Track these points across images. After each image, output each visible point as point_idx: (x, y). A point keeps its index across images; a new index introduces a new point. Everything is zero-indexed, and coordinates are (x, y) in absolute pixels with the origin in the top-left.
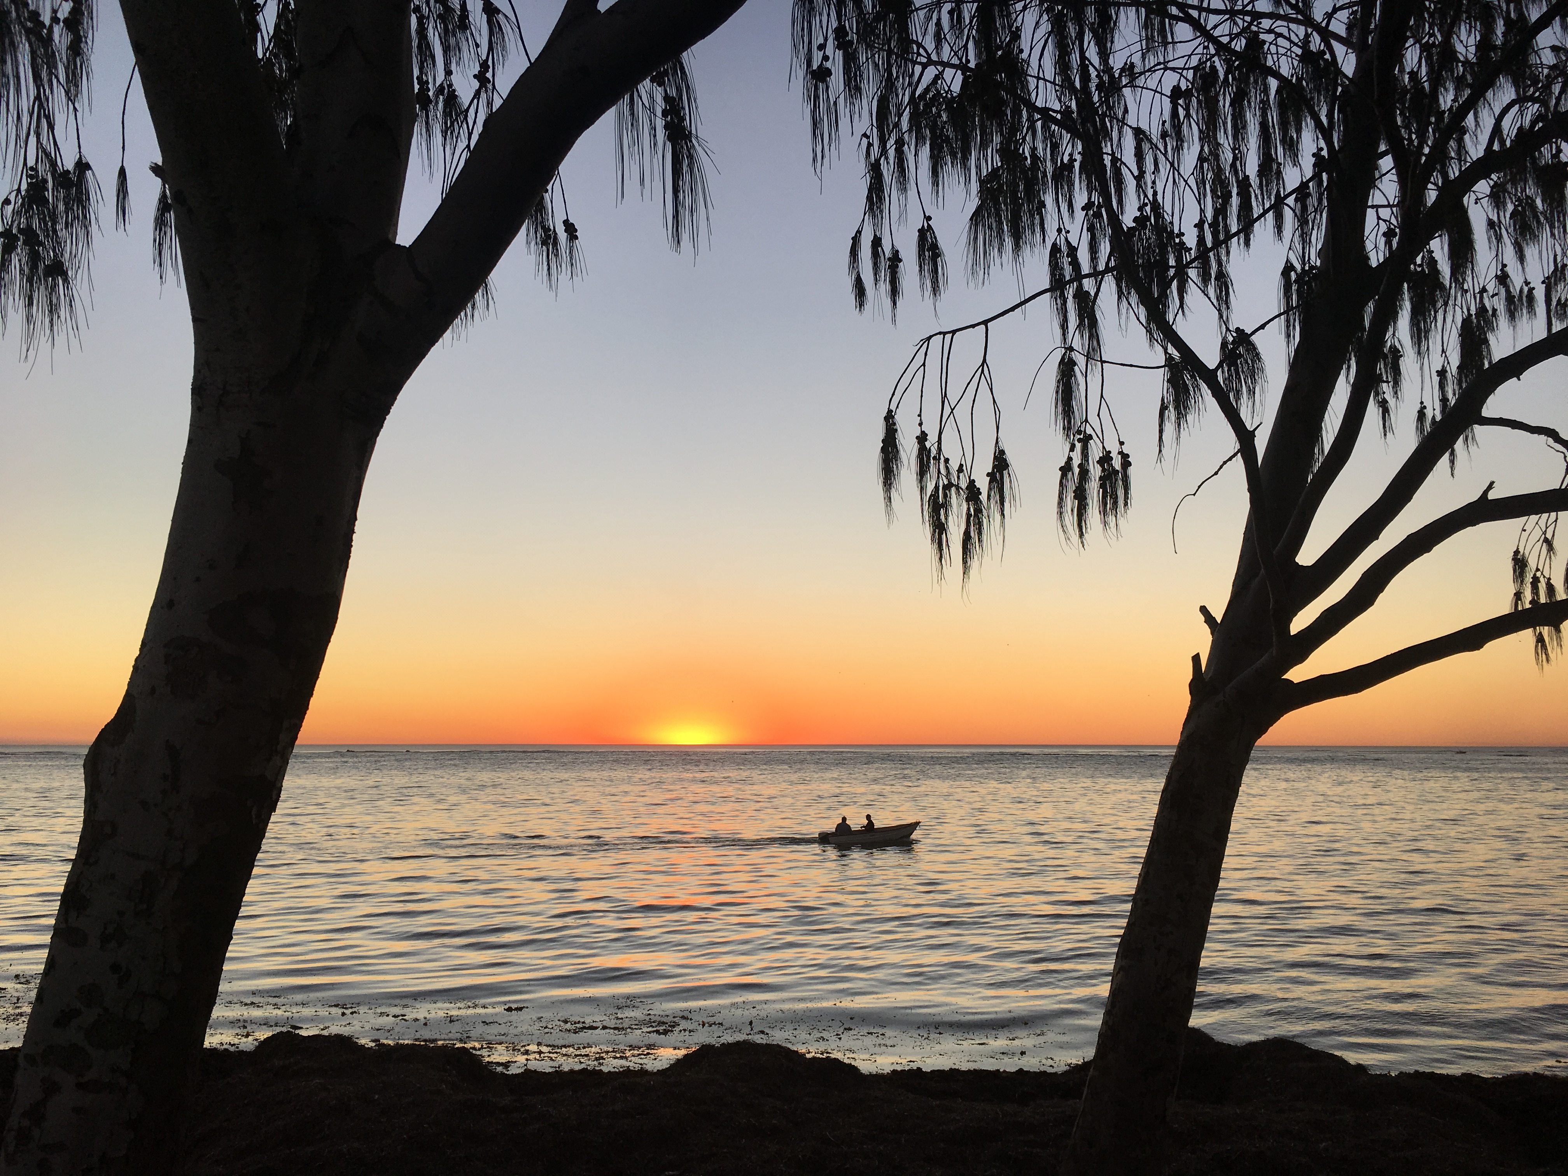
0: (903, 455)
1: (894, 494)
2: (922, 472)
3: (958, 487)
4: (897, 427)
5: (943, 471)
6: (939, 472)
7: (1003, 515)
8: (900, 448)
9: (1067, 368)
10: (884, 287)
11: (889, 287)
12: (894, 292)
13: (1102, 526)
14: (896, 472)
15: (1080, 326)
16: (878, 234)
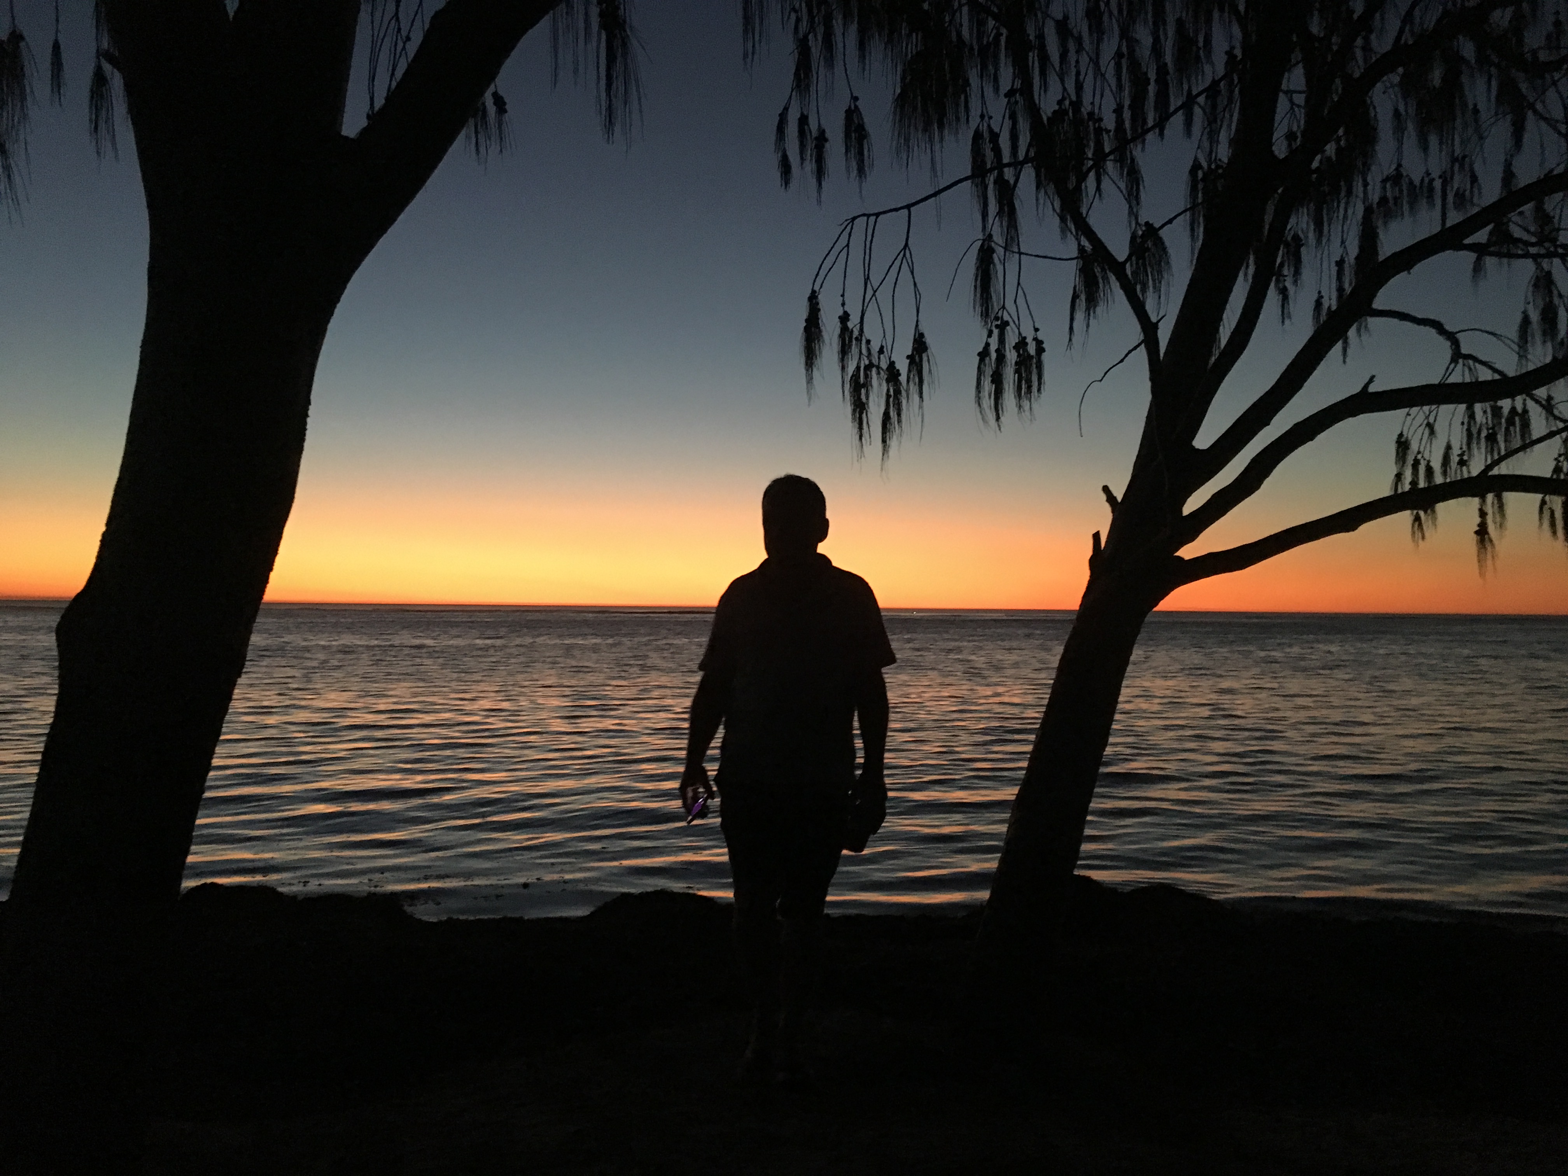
0: (826, 335)
1: (816, 373)
2: (844, 351)
3: (878, 367)
4: (820, 306)
5: (864, 351)
6: (861, 353)
7: (921, 396)
8: (822, 328)
9: (985, 256)
10: (810, 166)
11: (814, 165)
12: (820, 173)
13: (1016, 409)
14: (818, 353)
15: (1000, 213)
16: (805, 113)
